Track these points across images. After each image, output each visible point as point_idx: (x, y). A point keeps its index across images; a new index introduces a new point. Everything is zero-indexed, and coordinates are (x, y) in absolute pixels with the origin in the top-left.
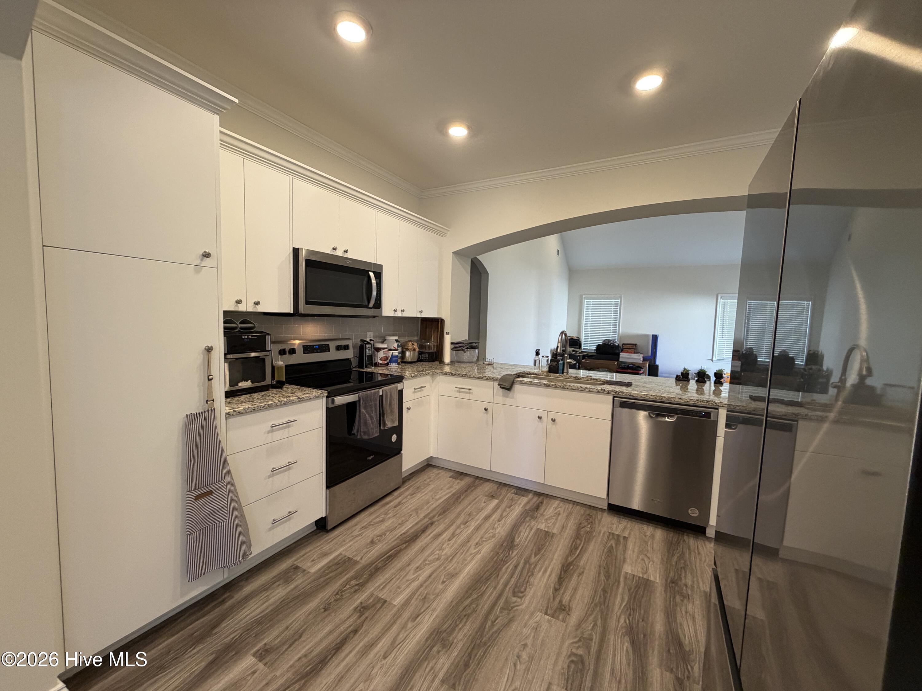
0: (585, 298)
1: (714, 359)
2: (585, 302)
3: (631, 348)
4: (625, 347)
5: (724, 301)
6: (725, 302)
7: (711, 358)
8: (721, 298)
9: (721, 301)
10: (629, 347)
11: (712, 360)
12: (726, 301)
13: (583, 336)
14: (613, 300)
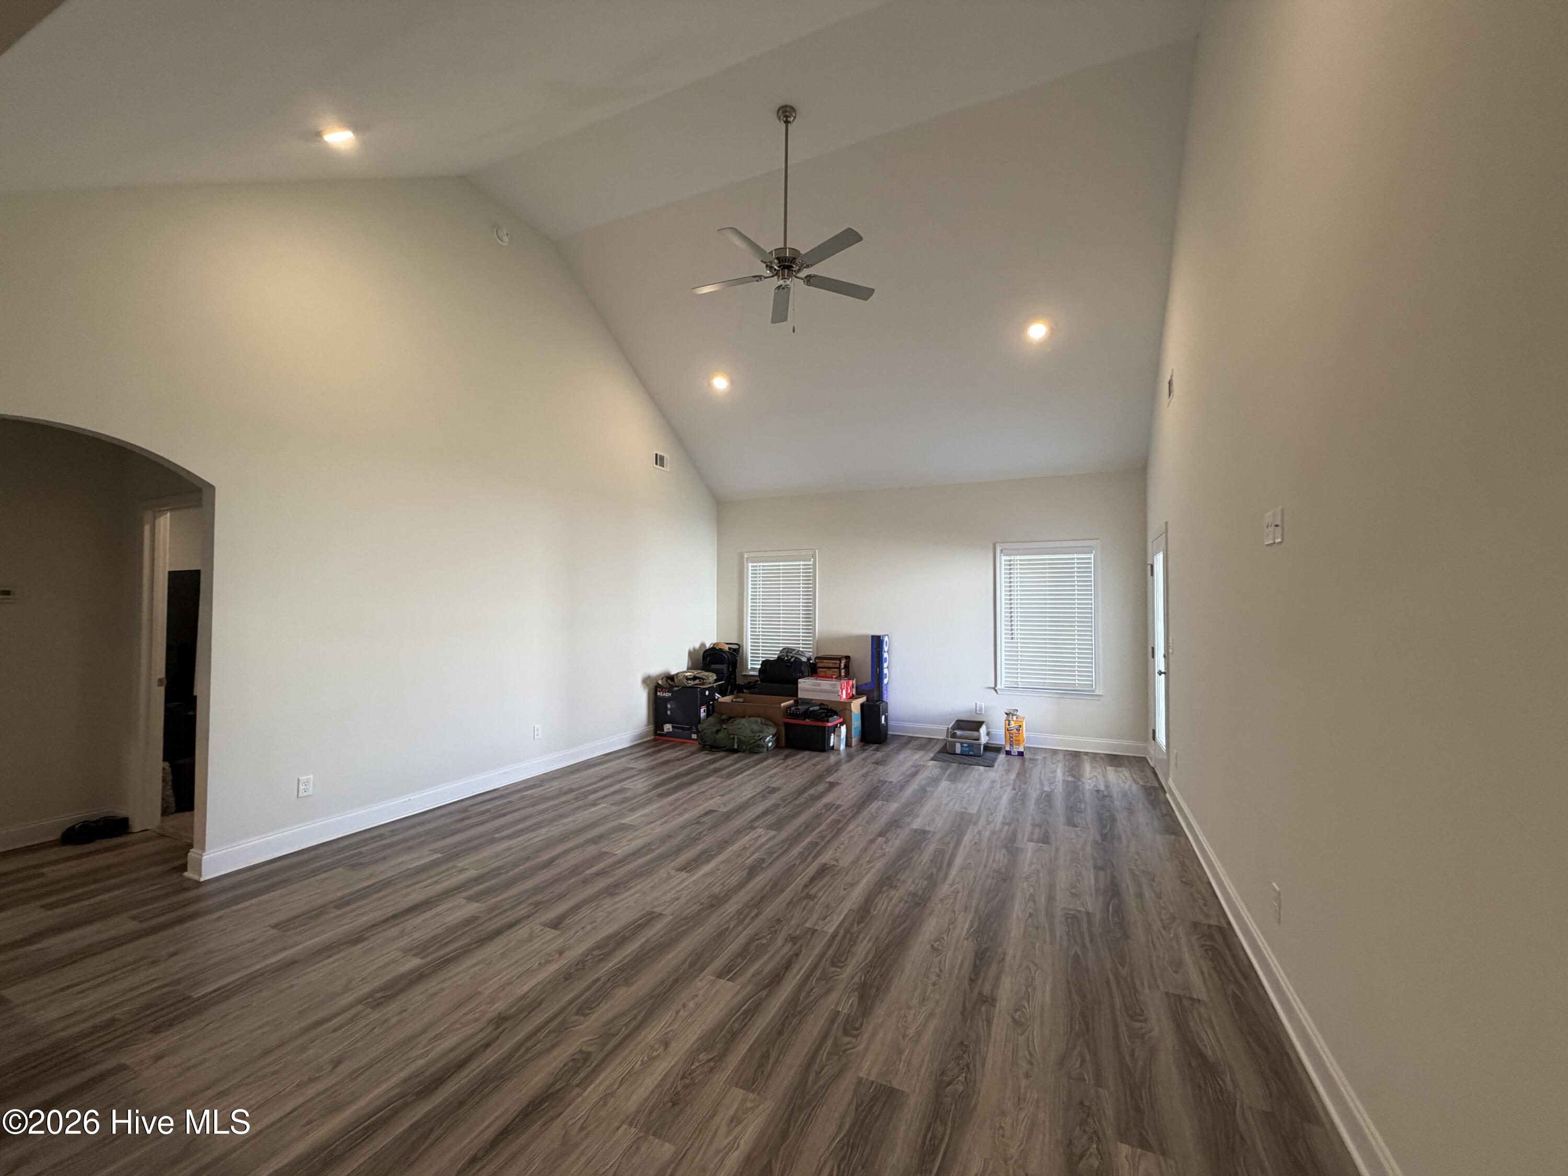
0: (747, 559)
1: (999, 687)
2: (750, 568)
3: (831, 665)
4: (819, 665)
5: (1008, 558)
6: (1010, 561)
7: (993, 686)
8: (1002, 551)
9: (1003, 559)
10: (827, 665)
11: (994, 689)
12: (1012, 558)
13: (749, 641)
14: (802, 563)
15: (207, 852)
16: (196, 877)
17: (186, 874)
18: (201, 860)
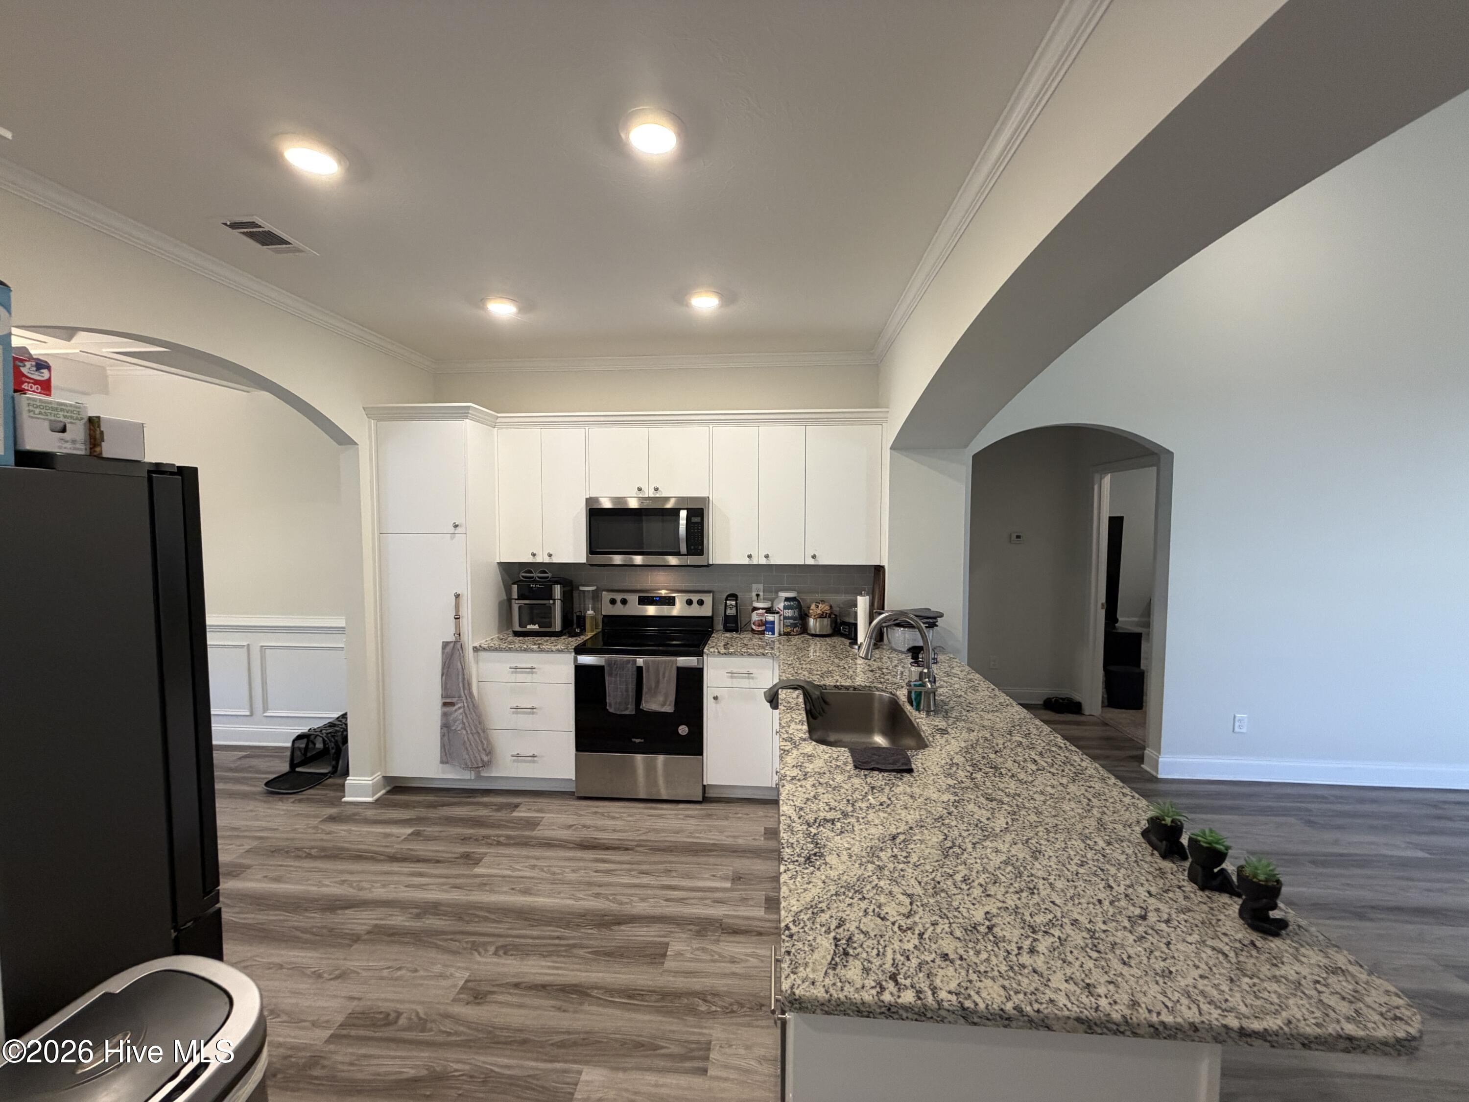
15: (1162, 755)
16: (1154, 773)
17: (1143, 766)
18: (1157, 761)
